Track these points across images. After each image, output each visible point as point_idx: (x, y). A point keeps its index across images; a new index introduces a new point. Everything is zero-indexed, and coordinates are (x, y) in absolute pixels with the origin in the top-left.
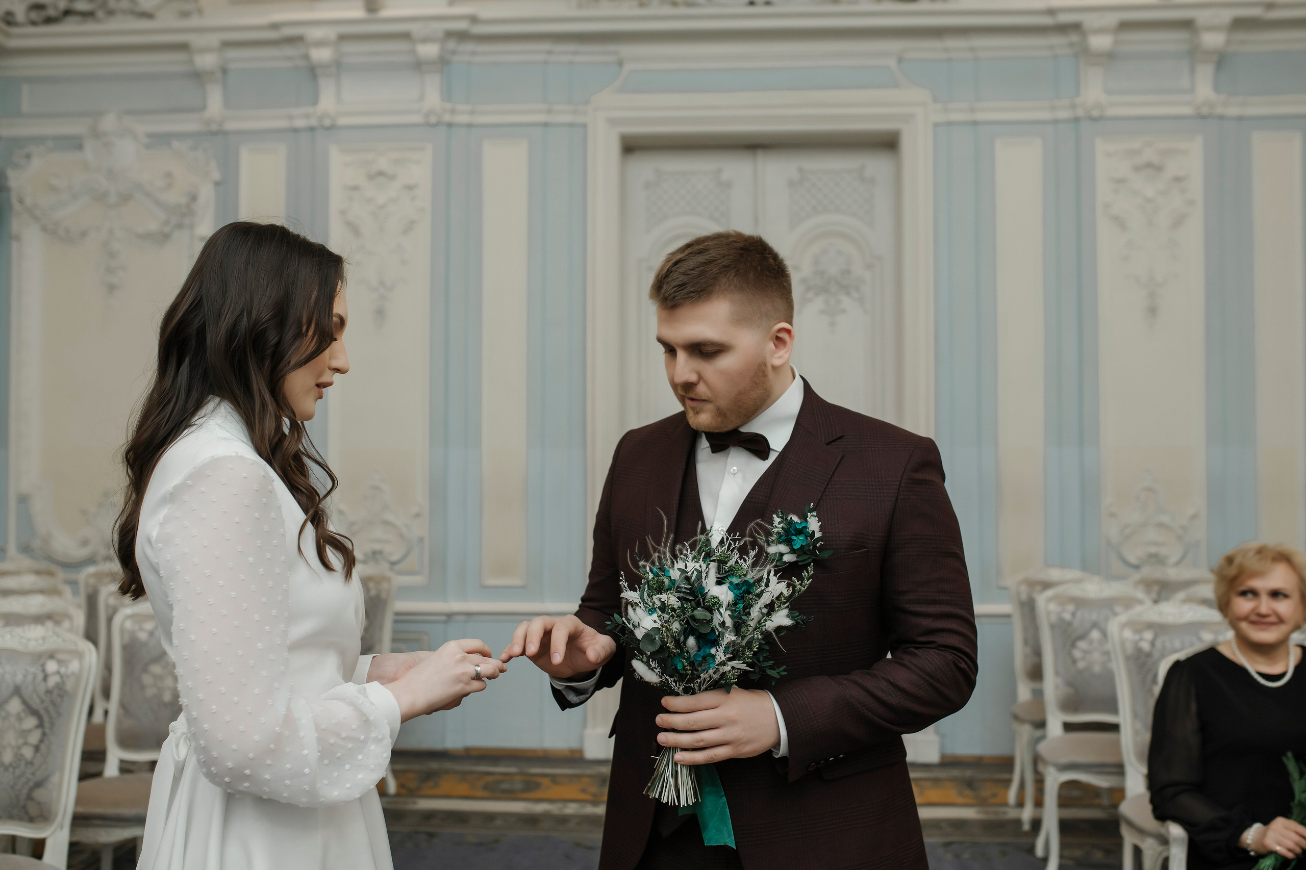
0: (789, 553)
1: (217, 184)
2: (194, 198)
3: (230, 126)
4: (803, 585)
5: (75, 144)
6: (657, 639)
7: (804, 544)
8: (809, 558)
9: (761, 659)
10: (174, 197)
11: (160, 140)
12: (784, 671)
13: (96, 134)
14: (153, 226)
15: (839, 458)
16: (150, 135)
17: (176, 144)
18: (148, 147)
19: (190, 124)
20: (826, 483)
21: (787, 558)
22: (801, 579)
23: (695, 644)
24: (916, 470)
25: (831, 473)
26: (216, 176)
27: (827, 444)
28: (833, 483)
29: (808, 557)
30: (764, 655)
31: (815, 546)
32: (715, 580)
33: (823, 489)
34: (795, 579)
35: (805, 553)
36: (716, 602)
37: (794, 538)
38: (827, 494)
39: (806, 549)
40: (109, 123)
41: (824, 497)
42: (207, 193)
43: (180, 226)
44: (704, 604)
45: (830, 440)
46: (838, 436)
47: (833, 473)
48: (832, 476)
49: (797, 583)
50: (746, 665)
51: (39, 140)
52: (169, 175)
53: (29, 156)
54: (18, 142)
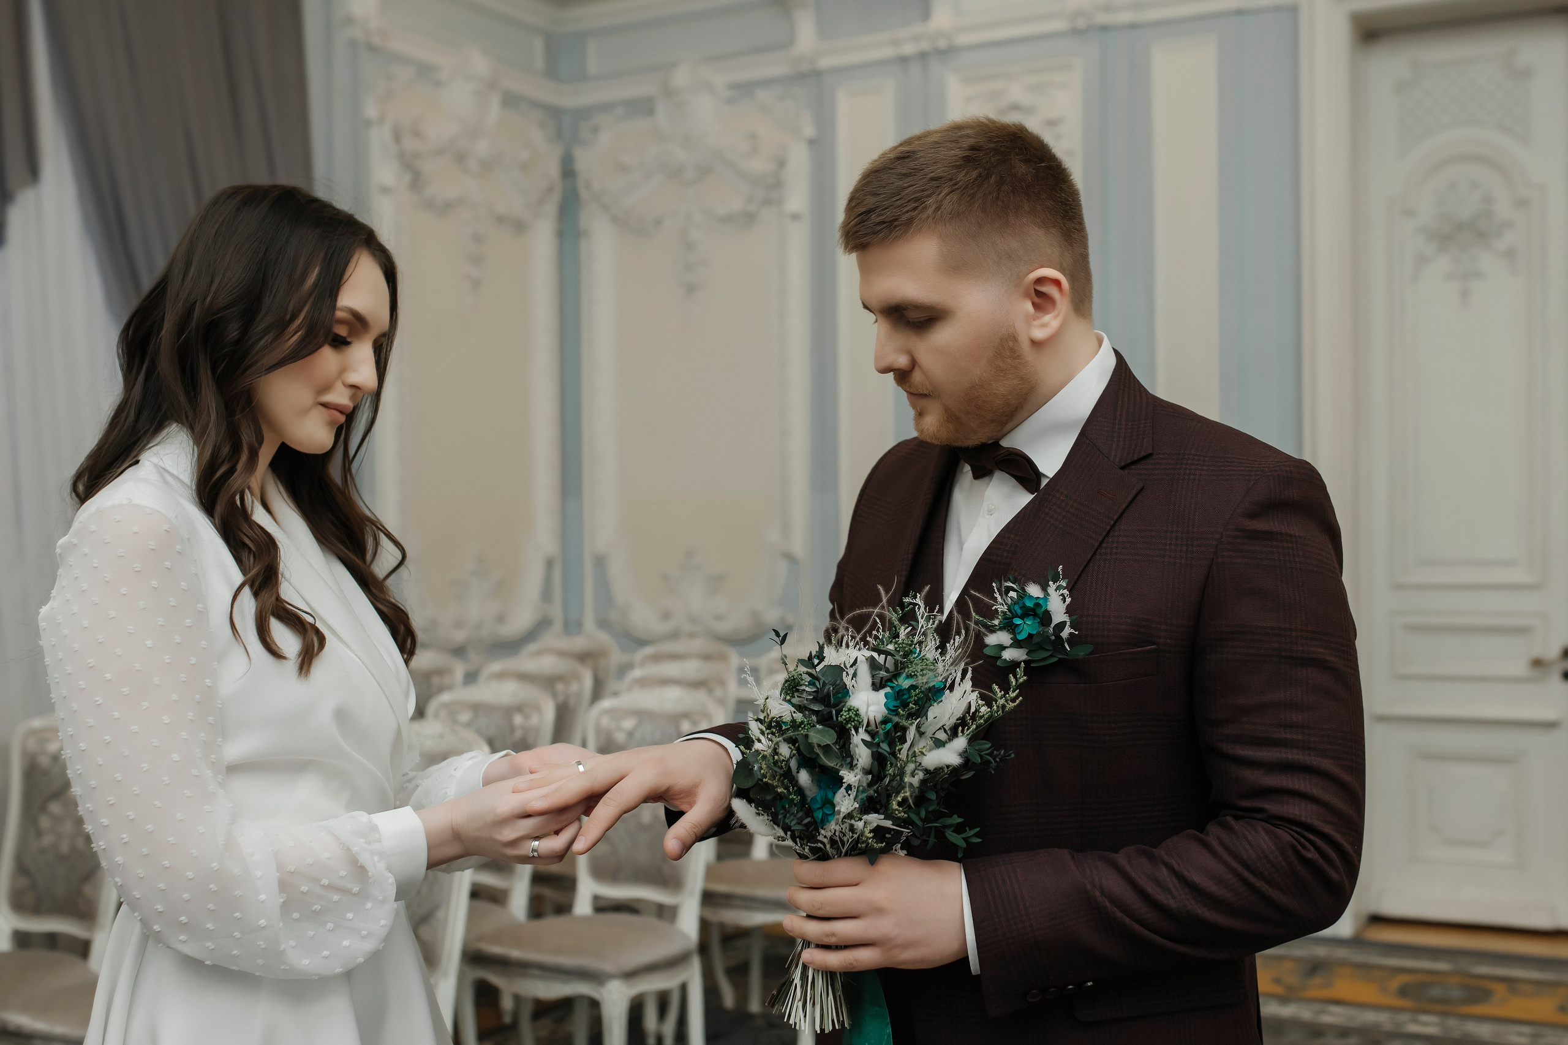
0: (1011, 646)
1: (811, 141)
2: (781, 164)
3: (825, 63)
4: (1007, 700)
5: (643, 107)
6: (756, 768)
7: (1034, 632)
8: (1051, 656)
9: (923, 814)
10: (758, 165)
11: (745, 89)
12: (976, 835)
13: (669, 92)
14: (736, 204)
15: (1134, 492)
16: (729, 87)
17: (762, 95)
18: (730, 101)
19: (775, 67)
20: (1104, 534)
21: (1008, 655)
22: (1005, 688)
23: (810, 782)
24: (1253, 515)
25: (1116, 517)
26: (809, 132)
27: (1123, 468)
28: (1116, 534)
29: (1048, 654)
30: (931, 809)
31: (1059, 637)
32: (869, 680)
33: (1097, 544)
34: (996, 687)
35: (1040, 647)
36: (851, 716)
37: (1017, 621)
38: (1103, 551)
39: (1036, 640)
40: (681, 77)
41: (1098, 557)
42: (799, 158)
43: (767, 202)
44: (837, 717)
45: (1129, 461)
46: (1143, 454)
47: (1120, 517)
48: (1116, 522)
49: (999, 695)
50: (891, 823)
51: (606, 107)
52: (753, 136)
53: (595, 130)
54: (584, 113)
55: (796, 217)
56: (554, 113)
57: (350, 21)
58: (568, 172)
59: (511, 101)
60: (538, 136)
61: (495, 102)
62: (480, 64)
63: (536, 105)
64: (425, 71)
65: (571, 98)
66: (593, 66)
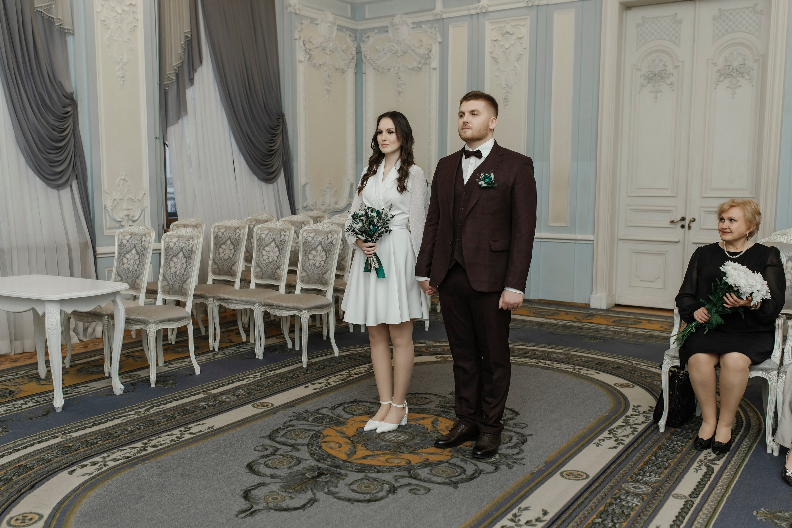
1: (440, 43)
2: (430, 51)
3: (445, 16)
5: (384, 30)
10: (422, 51)
11: (417, 25)
13: (393, 25)
14: (415, 64)
16: (413, 23)
17: (424, 26)
18: (413, 28)
26: (439, 40)
40: (397, 20)
42: (436, 49)
43: (425, 64)
45: (500, 155)
51: (372, 29)
52: (421, 41)
53: (368, 37)
54: (365, 31)
55: (435, 69)
56: (354, 31)
57: (290, 5)
58: (359, 52)
59: (340, 28)
60: (349, 40)
61: (335, 30)
62: (331, 17)
63: (348, 29)
64: (313, 20)
65: (360, 26)
66: (367, 16)
